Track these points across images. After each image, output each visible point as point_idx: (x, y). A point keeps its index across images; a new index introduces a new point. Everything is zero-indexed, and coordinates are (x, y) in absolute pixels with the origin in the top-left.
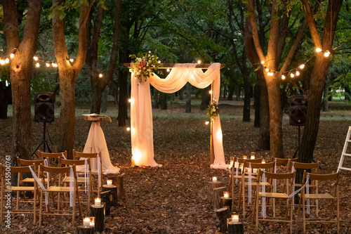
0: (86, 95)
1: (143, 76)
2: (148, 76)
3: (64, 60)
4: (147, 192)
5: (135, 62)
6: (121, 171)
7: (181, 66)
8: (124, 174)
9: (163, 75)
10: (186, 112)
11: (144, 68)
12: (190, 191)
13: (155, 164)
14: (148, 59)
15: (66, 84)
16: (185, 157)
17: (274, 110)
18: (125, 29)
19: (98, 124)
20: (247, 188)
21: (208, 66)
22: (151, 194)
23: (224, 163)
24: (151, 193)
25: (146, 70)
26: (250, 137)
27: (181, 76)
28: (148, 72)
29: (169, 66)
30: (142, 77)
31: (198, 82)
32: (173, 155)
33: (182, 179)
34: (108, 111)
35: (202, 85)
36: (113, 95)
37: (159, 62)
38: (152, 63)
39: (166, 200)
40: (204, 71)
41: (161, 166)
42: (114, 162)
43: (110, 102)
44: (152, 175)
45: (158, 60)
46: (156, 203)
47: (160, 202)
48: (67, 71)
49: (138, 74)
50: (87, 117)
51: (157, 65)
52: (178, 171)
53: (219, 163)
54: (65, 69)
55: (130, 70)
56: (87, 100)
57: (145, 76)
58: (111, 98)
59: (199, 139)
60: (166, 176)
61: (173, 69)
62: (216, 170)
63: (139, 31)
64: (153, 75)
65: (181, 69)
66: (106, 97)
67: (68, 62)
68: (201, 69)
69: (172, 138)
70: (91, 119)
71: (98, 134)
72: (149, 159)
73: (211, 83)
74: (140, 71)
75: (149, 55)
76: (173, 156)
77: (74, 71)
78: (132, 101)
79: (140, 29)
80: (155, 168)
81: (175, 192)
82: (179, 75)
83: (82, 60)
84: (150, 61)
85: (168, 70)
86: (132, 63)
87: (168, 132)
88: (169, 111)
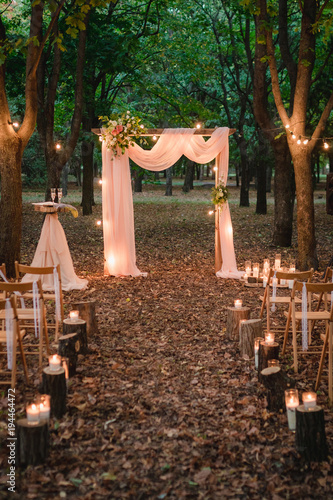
0: (42, 175)
1: (119, 146)
2: (127, 146)
3: (4, 124)
4: (132, 323)
5: (107, 127)
6: (90, 286)
7: (174, 133)
8: (93, 289)
9: (148, 145)
10: (166, 194)
11: (121, 136)
12: (196, 320)
13: (137, 273)
14: (126, 122)
15: (8, 159)
16: (177, 259)
17: (303, 193)
18: (90, 88)
19: (54, 217)
20: (299, 323)
21: (211, 132)
22: (137, 327)
23: (234, 268)
24: (138, 324)
25: (123, 138)
26: (255, 227)
27: (174, 145)
28: (126, 141)
29: (155, 132)
30: (118, 148)
31: (197, 155)
32: (160, 256)
33: (180, 296)
34: (69, 194)
35: (203, 159)
36: (75, 175)
37: (142, 127)
38: (131, 128)
39: (163, 337)
40: (206, 139)
41: (145, 274)
42: (78, 270)
43: (72, 183)
44: (135, 290)
45: (140, 124)
46: (148, 344)
47: (154, 342)
48: (9, 140)
49: (112, 143)
50: (39, 207)
51: (138, 131)
52: (172, 283)
53: (228, 270)
54: (6, 137)
55: (101, 139)
56: (43, 181)
57: (122, 146)
58: (72, 179)
59: (190, 232)
60: (156, 293)
61: (161, 136)
62: (226, 280)
63: (107, 93)
64: (133, 145)
65: (173, 136)
66: (66, 178)
67: (10, 127)
68: (201, 136)
69: (153, 230)
70: (45, 210)
71: (55, 233)
72: (129, 266)
73: (216, 156)
74: (115, 139)
75: (128, 117)
76: (160, 258)
77: (20, 140)
78: (103, 182)
79: (109, 90)
80: (138, 278)
81: (175, 321)
82: (170, 145)
83: (32, 124)
84: (129, 125)
85: (155, 138)
86: (103, 129)
87: (148, 223)
88: (144, 193)
